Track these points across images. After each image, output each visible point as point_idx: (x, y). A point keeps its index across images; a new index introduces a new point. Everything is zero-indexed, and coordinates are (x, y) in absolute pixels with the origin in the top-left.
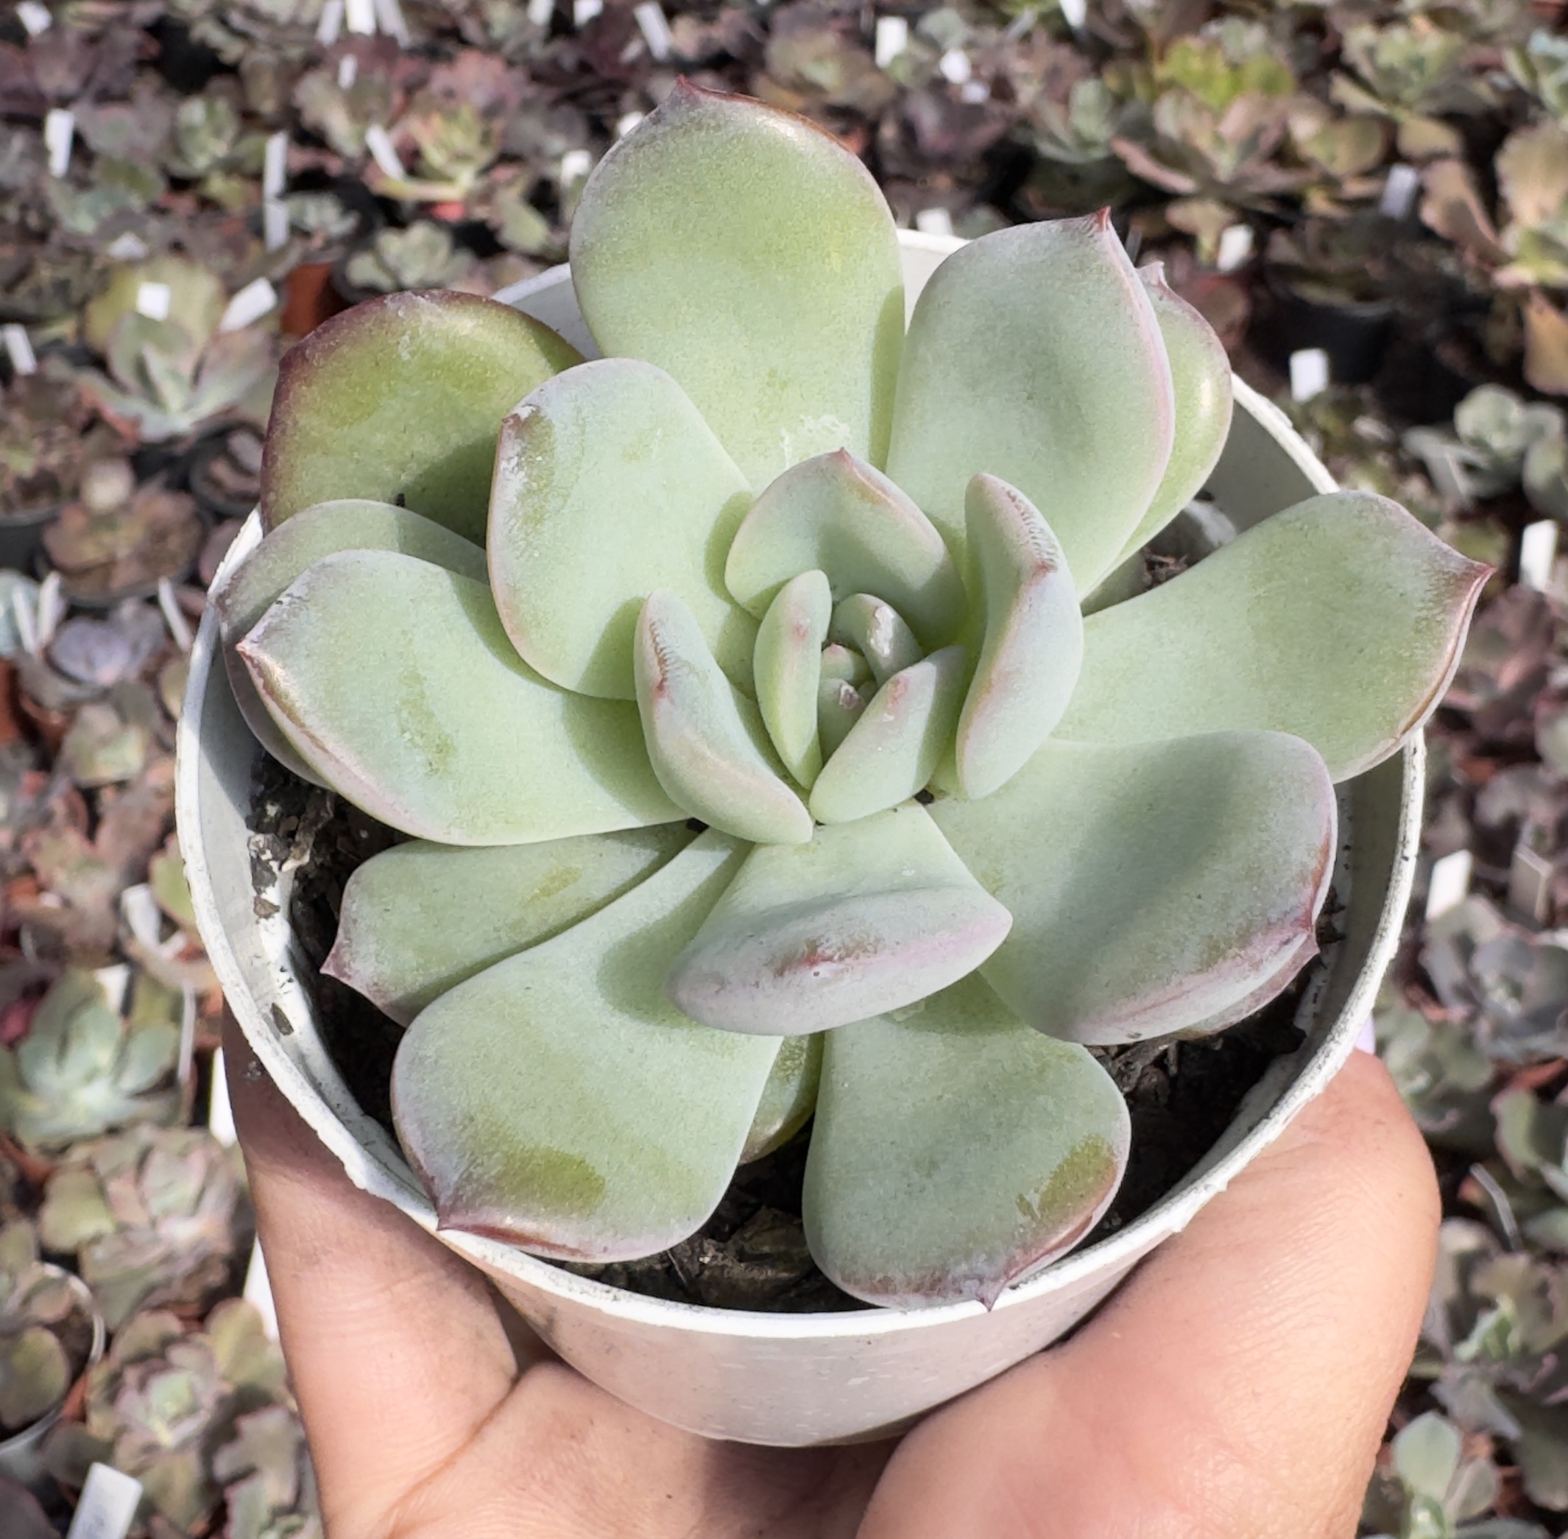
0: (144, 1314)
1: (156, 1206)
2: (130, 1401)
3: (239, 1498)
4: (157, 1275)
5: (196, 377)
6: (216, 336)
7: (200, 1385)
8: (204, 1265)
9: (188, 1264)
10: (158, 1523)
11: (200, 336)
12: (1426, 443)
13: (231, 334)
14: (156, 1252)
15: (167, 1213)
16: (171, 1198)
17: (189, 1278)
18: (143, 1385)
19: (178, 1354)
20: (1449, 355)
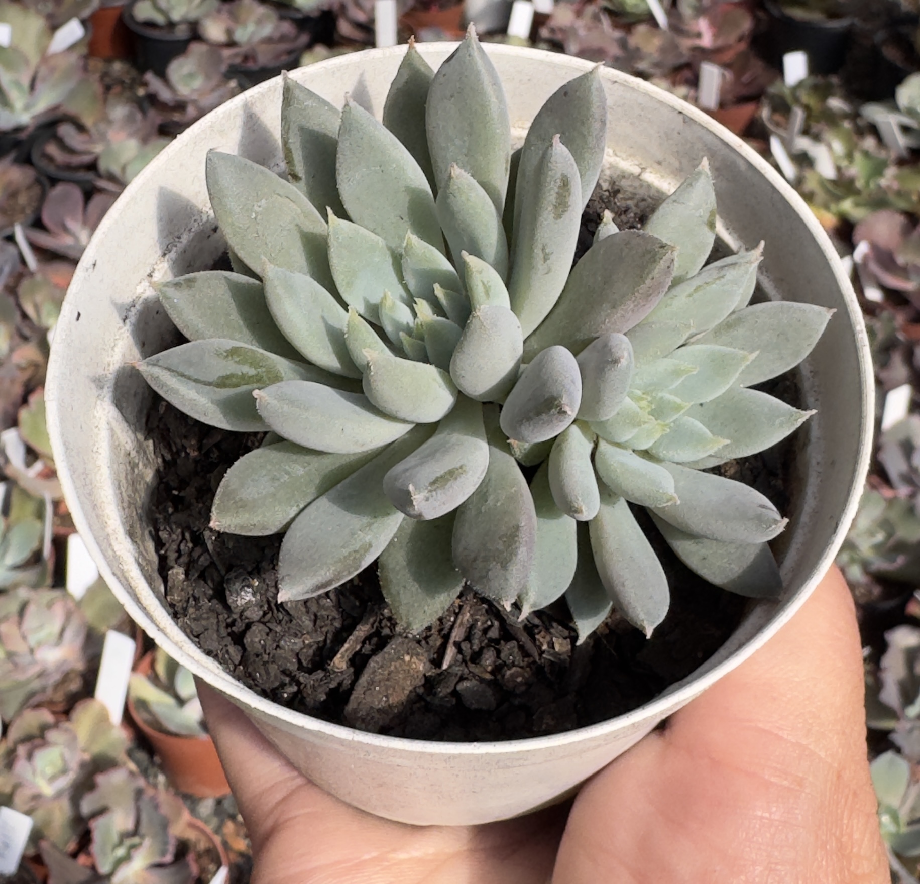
0: (29, 710)
1: (32, 640)
2: (21, 766)
3: (98, 827)
4: (36, 685)
5: (32, 86)
6: (45, 58)
7: (68, 755)
8: (66, 677)
9: (56, 677)
10: (44, 845)
11: (34, 60)
12: (876, 113)
13: (55, 55)
14: (34, 670)
15: (40, 644)
16: (42, 635)
17: (57, 686)
18: (30, 756)
19: (52, 736)
20: (891, 53)
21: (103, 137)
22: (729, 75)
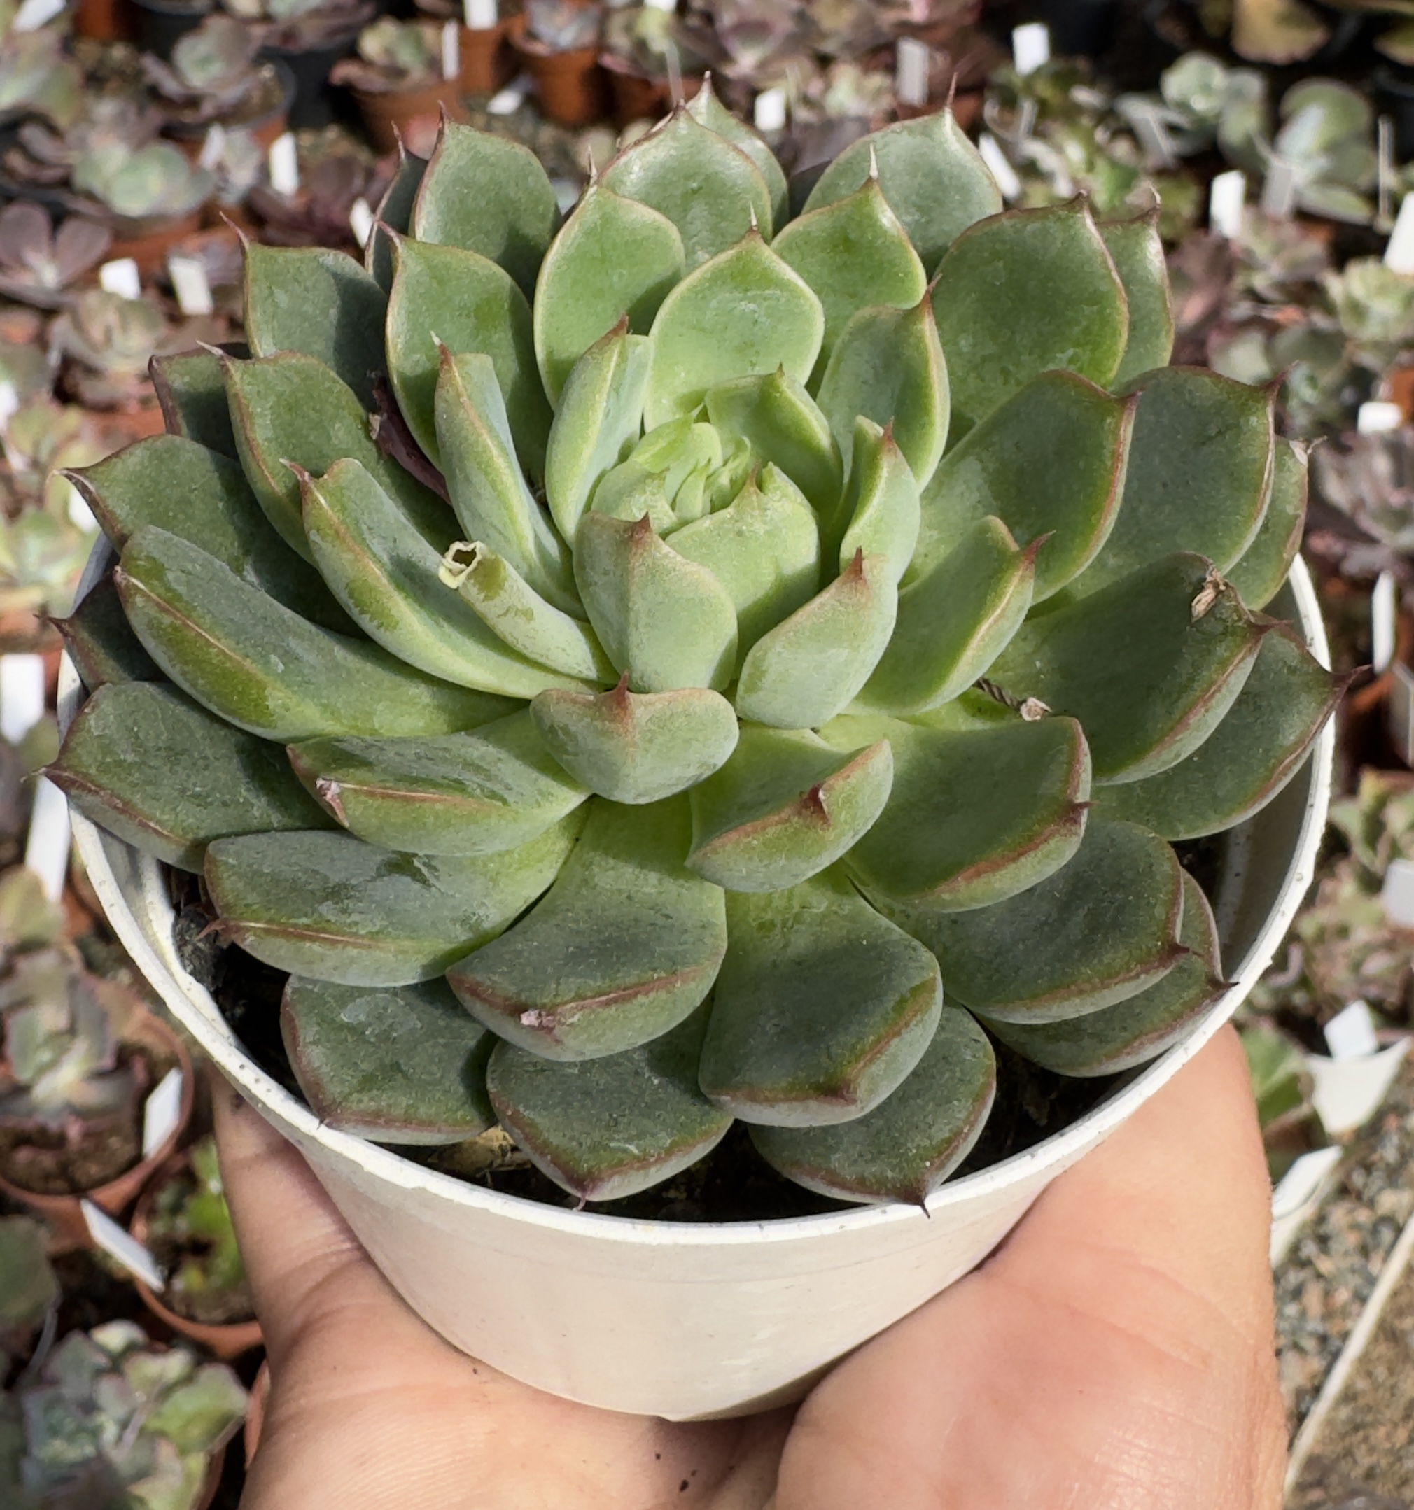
21: (83, 144)
22: (941, 59)
